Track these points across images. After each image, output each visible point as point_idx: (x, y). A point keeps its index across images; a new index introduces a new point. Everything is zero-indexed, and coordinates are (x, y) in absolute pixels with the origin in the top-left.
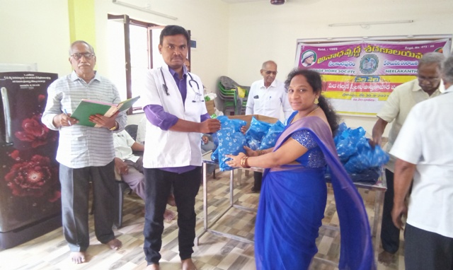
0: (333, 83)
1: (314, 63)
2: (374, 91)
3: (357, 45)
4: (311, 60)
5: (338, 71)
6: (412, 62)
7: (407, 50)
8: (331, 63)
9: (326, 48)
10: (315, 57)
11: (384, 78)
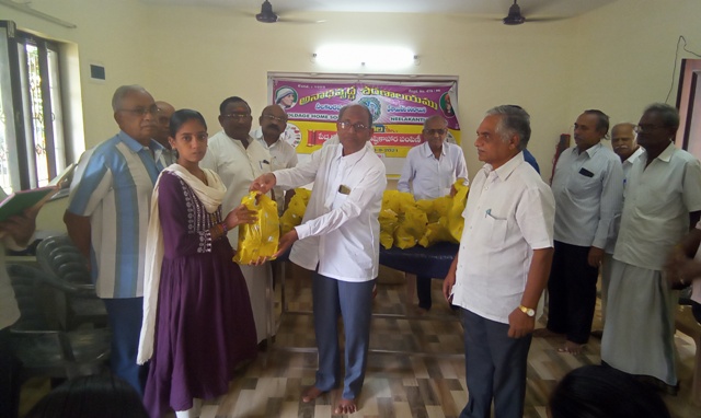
0: (324, 133)
1: (294, 104)
2: (380, 144)
3: (350, 85)
4: (288, 100)
5: (329, 117)
6: (419, 109)
7: (411, 94)
8: (318, 105)
9: (310, 84)
10: (295, 96)
11: (389, 127)
